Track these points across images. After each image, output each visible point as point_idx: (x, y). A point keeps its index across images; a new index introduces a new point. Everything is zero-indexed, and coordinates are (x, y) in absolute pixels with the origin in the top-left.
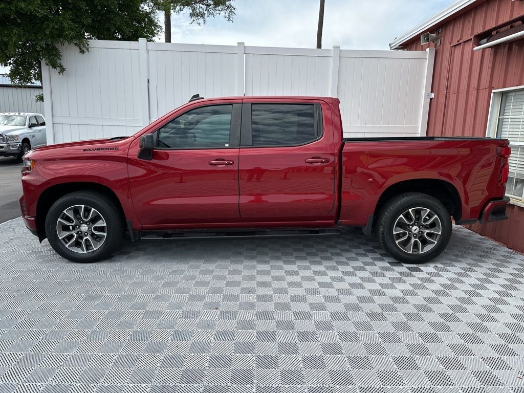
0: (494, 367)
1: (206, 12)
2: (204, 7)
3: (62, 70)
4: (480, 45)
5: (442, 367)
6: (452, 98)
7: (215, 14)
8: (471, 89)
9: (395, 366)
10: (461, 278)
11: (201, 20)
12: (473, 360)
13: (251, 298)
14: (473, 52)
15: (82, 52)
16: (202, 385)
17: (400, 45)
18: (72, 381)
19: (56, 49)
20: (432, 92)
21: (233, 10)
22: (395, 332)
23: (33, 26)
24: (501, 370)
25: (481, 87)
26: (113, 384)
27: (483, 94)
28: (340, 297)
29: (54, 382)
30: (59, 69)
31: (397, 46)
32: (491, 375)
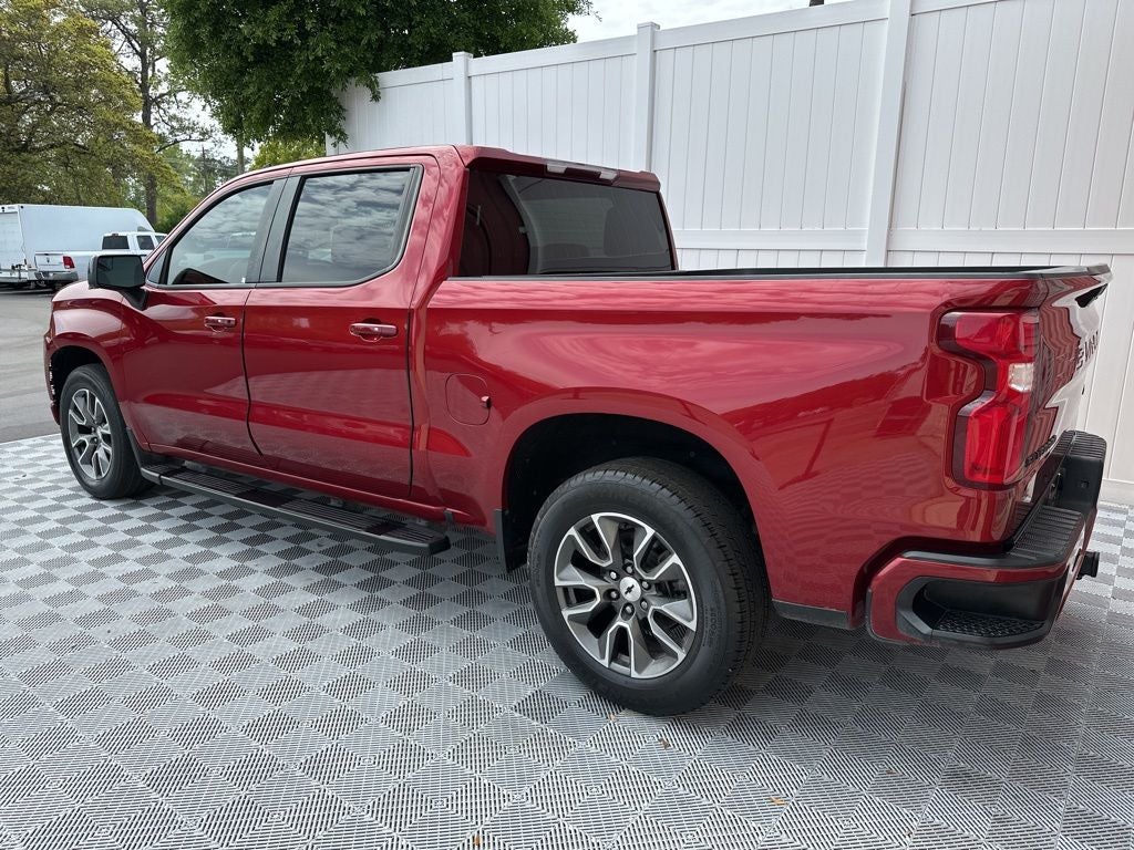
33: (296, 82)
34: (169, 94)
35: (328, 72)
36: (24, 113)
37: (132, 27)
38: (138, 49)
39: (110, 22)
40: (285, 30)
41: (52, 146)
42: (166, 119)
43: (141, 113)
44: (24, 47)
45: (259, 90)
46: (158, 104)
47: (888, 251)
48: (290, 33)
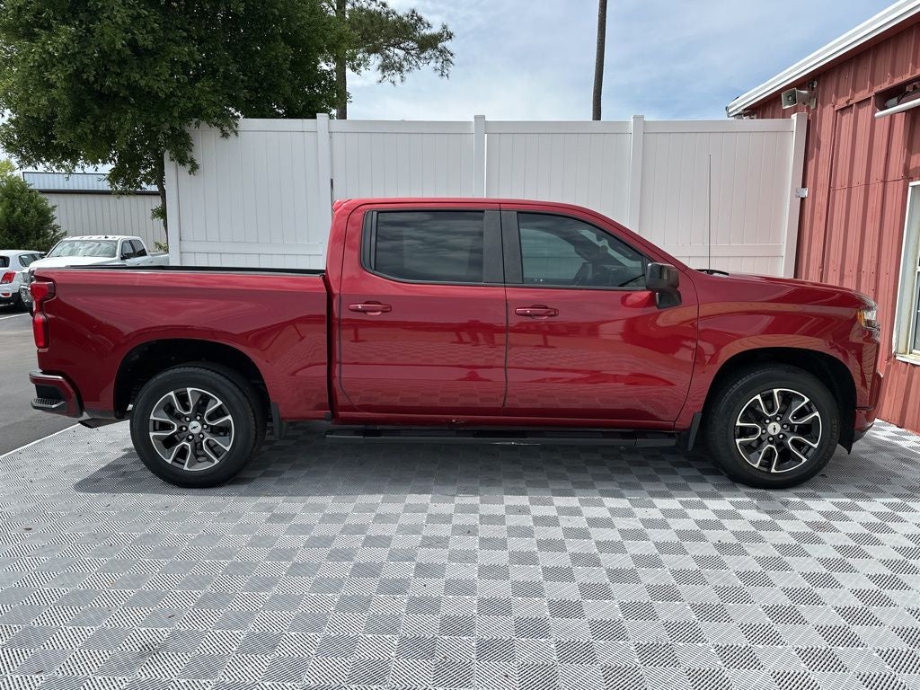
0: (899, 668)
1: (405, 63)
2: (401, 53)
3: (194, 168)
4: (886, 108)
5: (803, 665)
6: (840, 197)
7: (421, 65)
8: (872, 180)
9: (720, 663)
10: (845, 512)
11: (397, 77)
12: (861, 654)
13: (472, 543)
14: (873, 120)
15: (225, 135)
16: (386, 686)
17: (745, 110)
18: (172, 675)
19: (186, 136)
20: (804, 186)
21: (450, 58)
22: (721, 603)
23: (154, 102)
24: (912, 673)
25: (890, 178)
26: (238, 680)
27: (894, 190)
28: (625, 543)
29: (144, 676)
30: (188, 167)
31: (740, 111)
32: (894, 682)
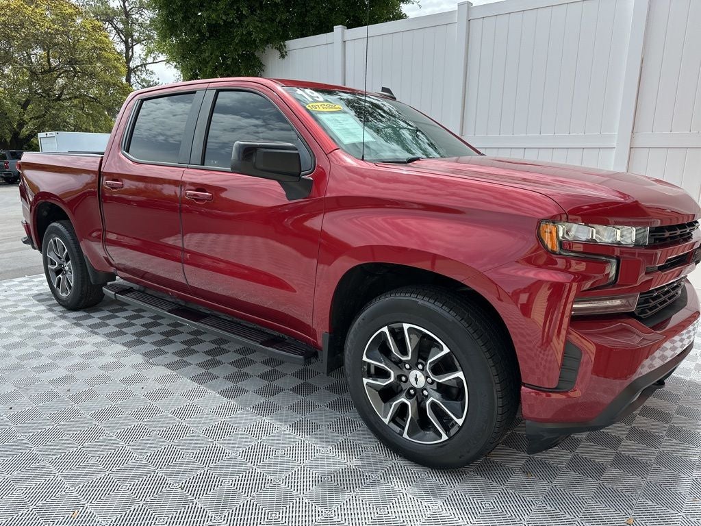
15: (282, 56)
33: (234, 48)
34: (141, 66)
35: (255, 40)
36: (58, 77)
37: (121, 26)
38: (124, 39)
39: (107, 23)
40: (228, 14)
41: (75, 97)
42: (139, 81)
43: (125, 77)
44: (59, 39)
45: (211, 54)
46: (135, 72)
47: (631, 148)
48: (232, 16)
